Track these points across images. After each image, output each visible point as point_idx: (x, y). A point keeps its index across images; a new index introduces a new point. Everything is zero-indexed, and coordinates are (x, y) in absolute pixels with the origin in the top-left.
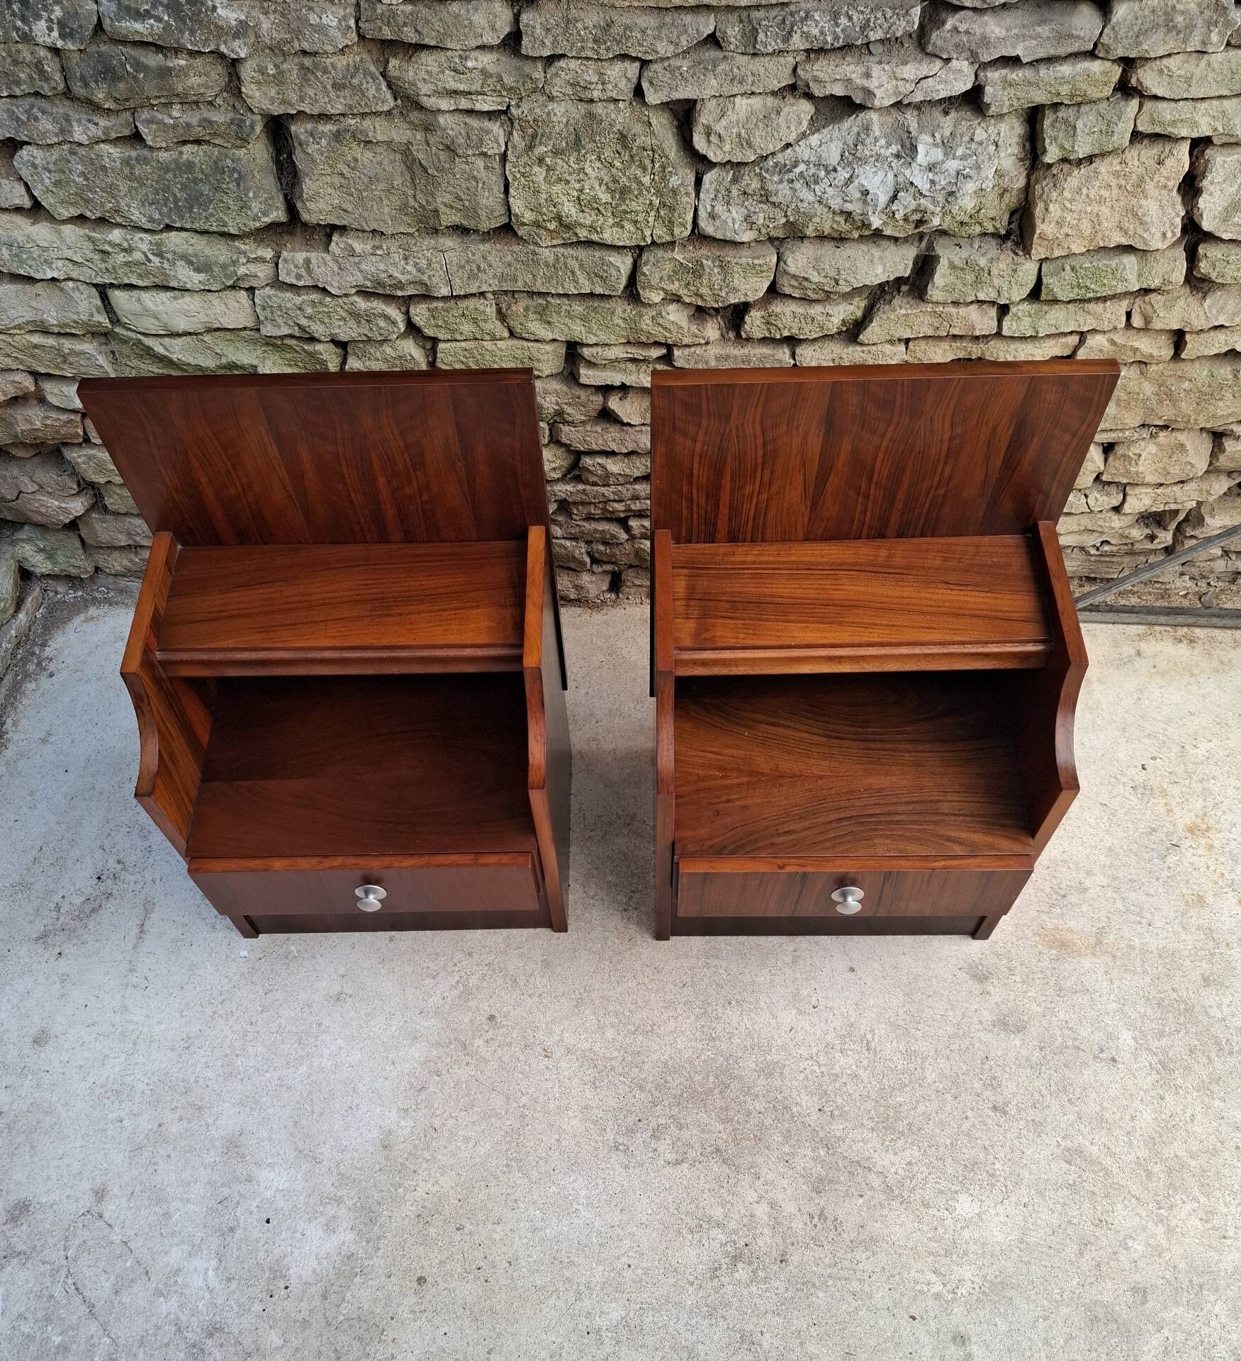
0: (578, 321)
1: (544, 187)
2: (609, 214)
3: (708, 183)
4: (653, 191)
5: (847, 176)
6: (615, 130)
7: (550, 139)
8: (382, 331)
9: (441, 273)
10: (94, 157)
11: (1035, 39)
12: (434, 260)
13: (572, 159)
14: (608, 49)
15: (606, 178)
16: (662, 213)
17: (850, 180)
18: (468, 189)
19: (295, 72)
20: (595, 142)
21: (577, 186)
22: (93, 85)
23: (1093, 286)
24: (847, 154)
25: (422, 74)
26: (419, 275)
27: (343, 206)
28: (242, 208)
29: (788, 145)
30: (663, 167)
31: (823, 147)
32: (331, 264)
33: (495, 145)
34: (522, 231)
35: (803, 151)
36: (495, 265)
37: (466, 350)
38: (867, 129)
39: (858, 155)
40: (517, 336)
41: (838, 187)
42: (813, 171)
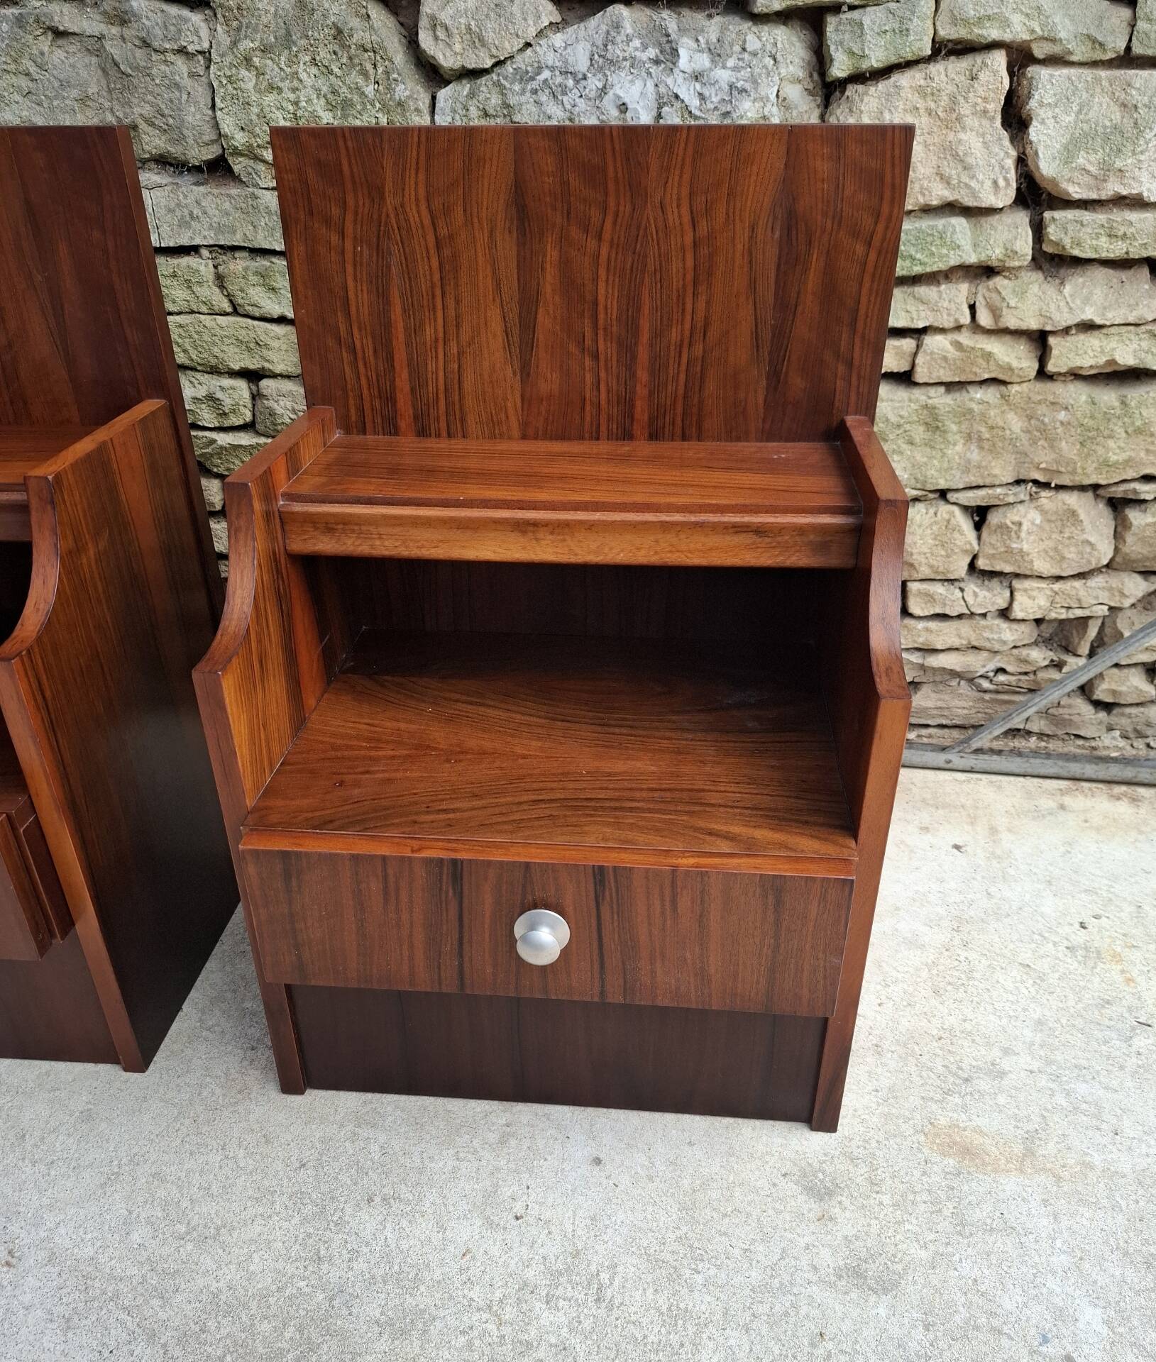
1: (254, 97)
3: (442, 100)
4: (379, 104)
5: (600, 85)
6: (329, 22)
7: (256, 31)
13: (283, 58)
15: (325, 89)
17: (603, 90)
18: (171, 101)
20: (307, 37)
21: (292, 96)
24: (596, 57)
27: (34, 119)
29: (528, 45)
30: (387, 73)
31: (569, 49)
33: (196, 39)
34: (238, 165)
35: (545, 52)
36: (210, 212)
37: (181, 326)
38: (617, 27)
39: (609, 56)
40: (240, 310)
41: (590, 99)
42: (559, 80)
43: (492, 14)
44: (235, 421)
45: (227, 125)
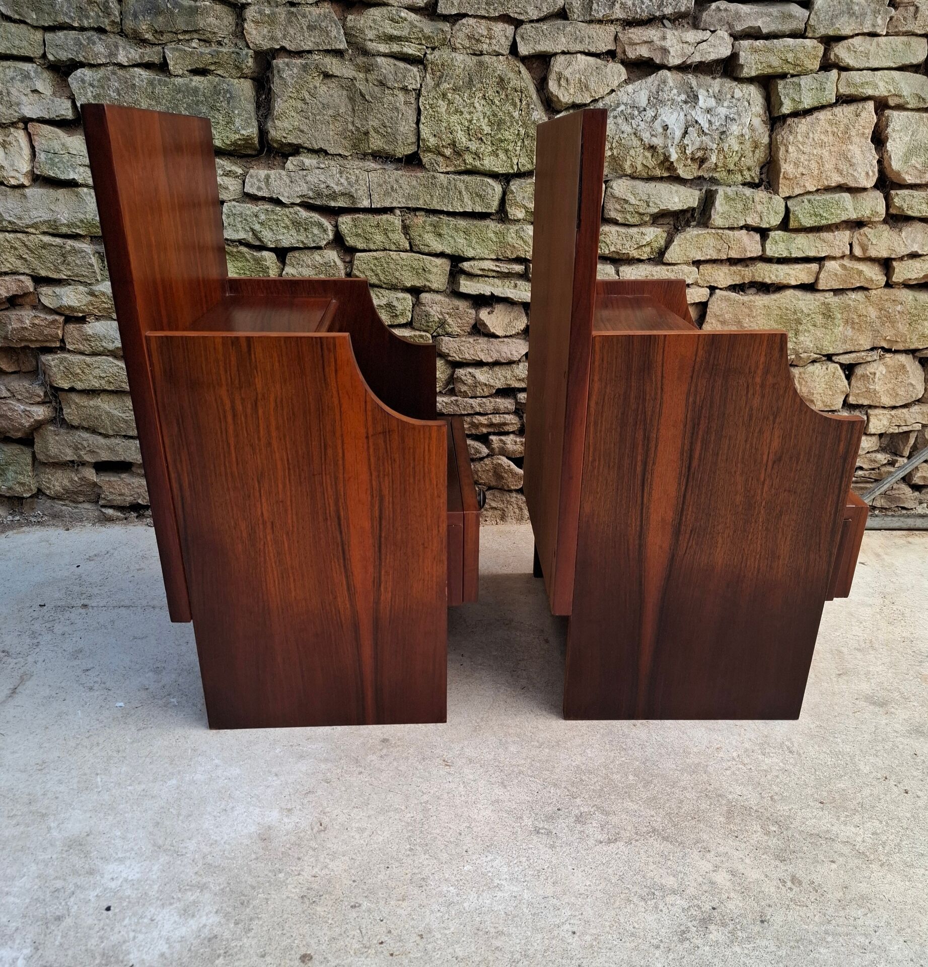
0: (462, 234)
1: (445, 116)
2: (489, 143)
4: (520, 123)
5: (653, 115)
6: (496, 74)
7: (452, 78)
8: (315, 238)
9: (365, 188)
10: (128, 77)
11: (769, 16)
12: (361, 177)
13: (466, 95)
14: (495, 10)
15: (488, 113)
16: (526, 143)
17: (655, 117)
18: (392, 118)
19: (283, 16)
20: (482, 83)
21: (468, 117)
22: (141, 18)
23: (825, 215)
24: (652, 98)
25: (370, 23)
26: (349, 187)
27: (301, 127)
28: (228, 123)
29: (613, 91)
30: (528, 105)
31: (636, 94)
32: (285, 178)
33: (414, 82)
34: (426, 158)
35: (622, 96)
36: (404, 187)
37: (376, 259)
38: (664, 82)
39: (659, 98)
40: (415, 249)
41: (647, 122)
42: (629, 111)
43: (594, 73)
44: (402, 320)
45: (425, 132)
